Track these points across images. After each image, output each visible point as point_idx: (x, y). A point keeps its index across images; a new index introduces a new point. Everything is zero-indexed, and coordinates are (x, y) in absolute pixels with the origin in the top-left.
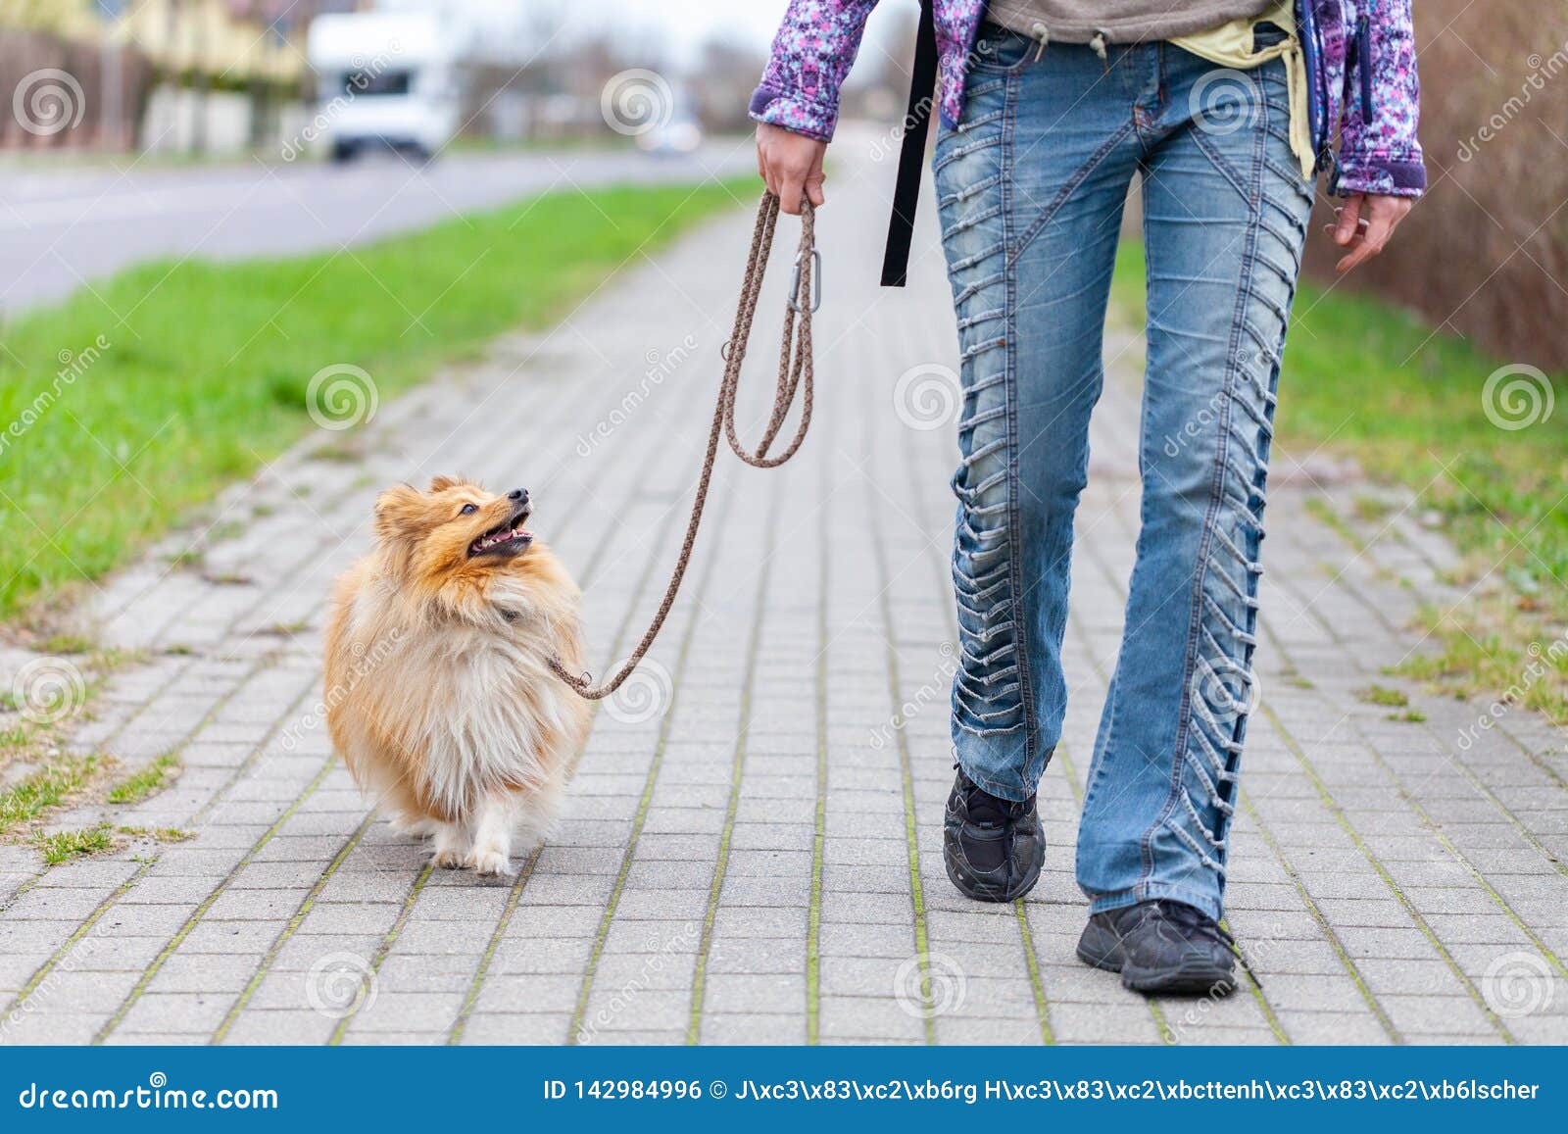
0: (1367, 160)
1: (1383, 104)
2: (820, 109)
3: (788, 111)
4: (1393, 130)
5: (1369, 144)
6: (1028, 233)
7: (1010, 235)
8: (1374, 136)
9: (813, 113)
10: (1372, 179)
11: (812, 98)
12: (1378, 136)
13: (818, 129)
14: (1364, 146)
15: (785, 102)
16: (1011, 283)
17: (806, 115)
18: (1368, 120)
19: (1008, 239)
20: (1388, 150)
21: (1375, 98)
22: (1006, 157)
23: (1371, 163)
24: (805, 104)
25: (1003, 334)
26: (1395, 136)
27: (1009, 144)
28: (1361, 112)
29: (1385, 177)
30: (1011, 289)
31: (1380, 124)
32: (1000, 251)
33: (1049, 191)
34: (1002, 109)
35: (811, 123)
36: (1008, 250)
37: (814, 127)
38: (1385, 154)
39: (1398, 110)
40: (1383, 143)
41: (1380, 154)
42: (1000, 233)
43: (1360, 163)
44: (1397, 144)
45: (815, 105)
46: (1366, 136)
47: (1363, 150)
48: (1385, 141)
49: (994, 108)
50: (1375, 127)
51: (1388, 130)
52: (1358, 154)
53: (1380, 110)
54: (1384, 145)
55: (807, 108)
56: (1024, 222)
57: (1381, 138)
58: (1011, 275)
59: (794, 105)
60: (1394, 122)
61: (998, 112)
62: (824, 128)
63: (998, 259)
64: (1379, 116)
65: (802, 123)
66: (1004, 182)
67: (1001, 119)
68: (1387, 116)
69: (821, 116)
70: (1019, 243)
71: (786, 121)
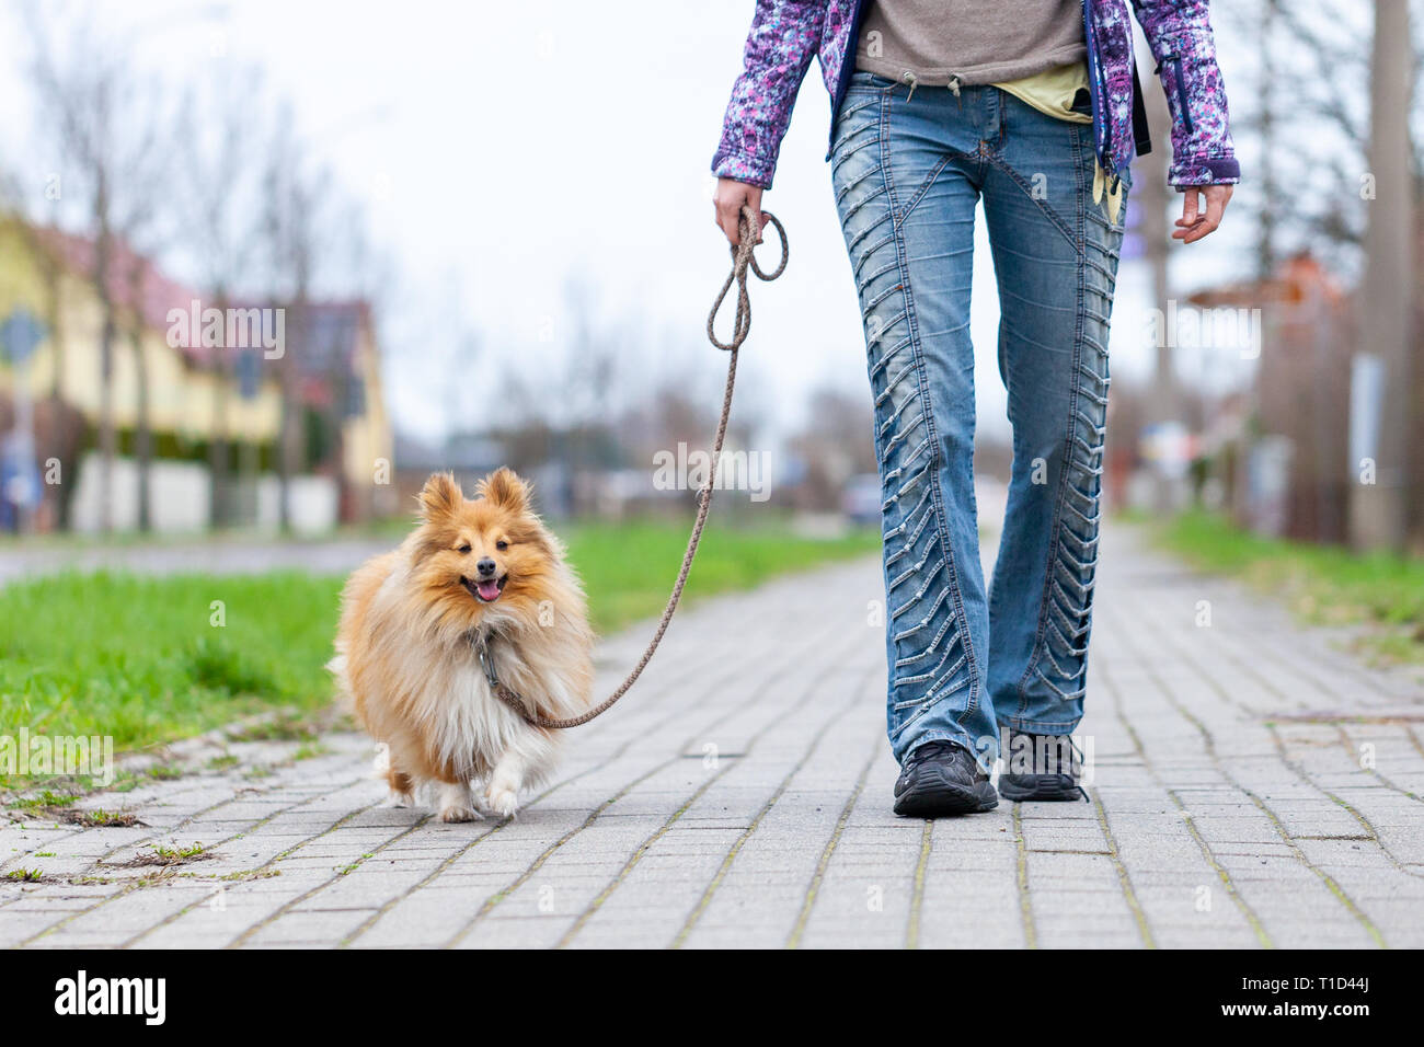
0: (1192, 161)
1: (1199, 117)
2: (759, 162)
3: (734, 166)
4: (1209, 135)
5: (1193, 148)
6: (910, 203)
7: (896, 205)
8: (1195, 142)
9: (754, 166)
10: (1197, 175)
11: (753, 155)
12: (1198, 141)
13: (759, 178)
14: (1188, 151)
15: (731, 159)
16: (901, 240)
17: (749, 168)
18: (1191, 132)
19: (894, 208)
20: (1207, 151)
21: (1192, 114)
22: (885, 150)
23: (1195, 163)
24: (747, 160)
25: (900, 281)
26: (1212, 140)
27: (886, 141)
28: (1184, 125)
29: (1206, 172)
30: (902, 245)
31: (1199, 133)
32: (889, 218)
33: (920, 173)
34: (879, 117)
35: (753, 174)
36: (894, 219)
37: (756, 177)
38: (1204, 154)
39: (1211, 120)
40: (1202, 147)
41: (1201, 155)
42: (887, 205)
43: (1187, 164)
44: (1214, 145)
45: (756, 160)
46: (1189, 143)
47: (1189, 154)
48: (1204, 144)
49: (873, 117)
50: (1196, 135)
51: (1206, 136)
52: (1186, 158)
53: (1197, 122)
54: (1203, 148)
55: (749, 163)
56: (906, 195)
57: (1201, 143)
58: (900, 235)
59: (740, 161)
60: (1209, 129)
61: (876, 120)
62: (763, 177)
63: (888, 225)
64: (1198, 127)
65: (746, 174)
66: (885, 168)
67: (879, 124)
68: (1203, 125)
69: (760, 168)
70: (903, 210)
71: (733, 174)
